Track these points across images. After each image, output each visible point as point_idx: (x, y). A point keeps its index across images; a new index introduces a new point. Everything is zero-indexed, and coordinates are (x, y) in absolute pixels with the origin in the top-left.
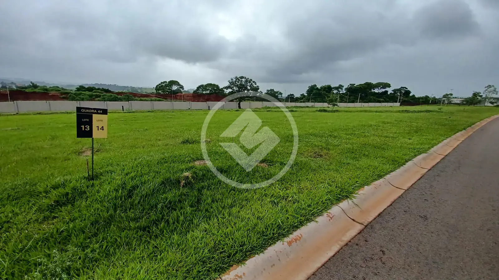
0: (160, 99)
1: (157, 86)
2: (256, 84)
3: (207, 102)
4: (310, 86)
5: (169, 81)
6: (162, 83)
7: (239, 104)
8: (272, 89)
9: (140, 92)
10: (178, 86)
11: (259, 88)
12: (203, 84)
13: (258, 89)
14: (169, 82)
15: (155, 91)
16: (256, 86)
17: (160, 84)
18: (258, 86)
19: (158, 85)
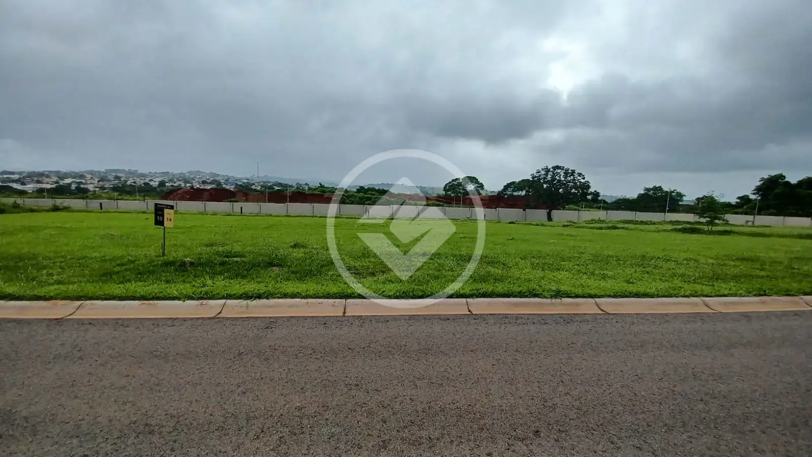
0: (441, 203)
1: (446, 185)
2: (584, 178)
3: (497, 209)
4: (766, 177)
5: (463, 177)
6: (453, 180)
7: (549, 215)
8: (657, 186)
9: (430, 194)
10: (476, 185)
11: (590, 185)
12: (515, 181)
13: (589, 187)
14: (462, 179)
15: (444, 193)
16: (583, 181)
17: (450, 182)
18: (588, 182)
19: (448, 184)
